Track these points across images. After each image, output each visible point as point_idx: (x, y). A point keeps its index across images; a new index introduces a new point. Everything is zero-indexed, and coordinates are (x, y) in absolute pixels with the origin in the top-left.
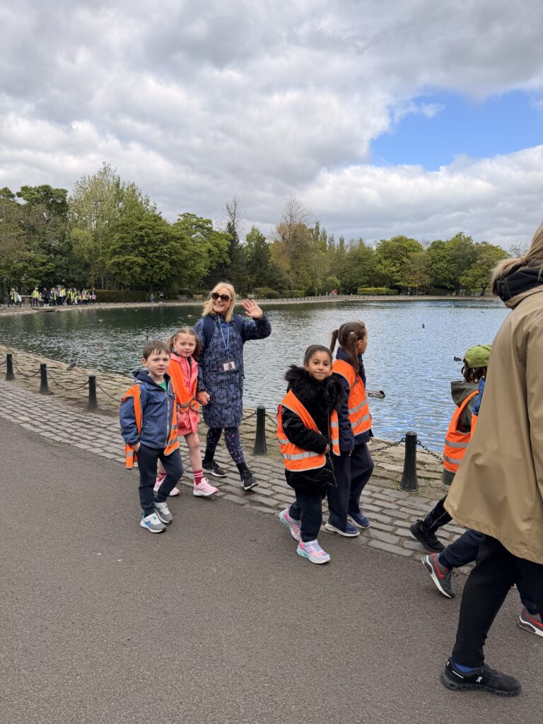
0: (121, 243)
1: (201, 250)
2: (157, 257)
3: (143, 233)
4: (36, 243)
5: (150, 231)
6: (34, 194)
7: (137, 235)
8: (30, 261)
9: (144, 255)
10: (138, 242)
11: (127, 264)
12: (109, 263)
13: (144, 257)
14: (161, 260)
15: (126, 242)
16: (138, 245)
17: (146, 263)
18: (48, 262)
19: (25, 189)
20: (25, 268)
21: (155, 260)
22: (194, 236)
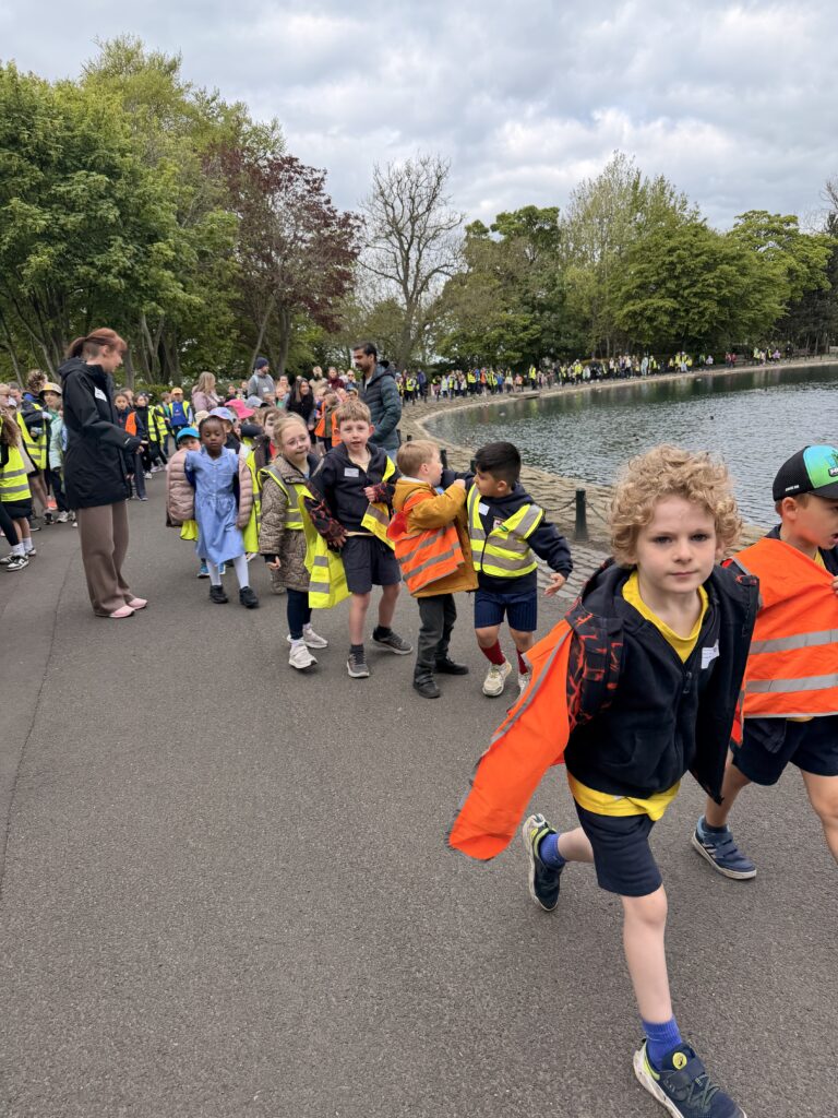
0: (638, 281)
1: (775, 271)
2: (696, 295)
3: (674, 258)
4: (515, 298)
5: (686, 253)
6: (513, 223)
7: (664, 263)
8: (508, 325)
9: (674, 295)
10: (665, 274)
11: (648, 313)
12: (620, 314)
13: (675, 298)
14: (703, 299)
15: (646, 277)
16: (665, 278)
17: (677, 306)
18: (532, 324)
19: (501, 218)
20: (501, 336)
21: (693, 300)
22: (763, 249)
